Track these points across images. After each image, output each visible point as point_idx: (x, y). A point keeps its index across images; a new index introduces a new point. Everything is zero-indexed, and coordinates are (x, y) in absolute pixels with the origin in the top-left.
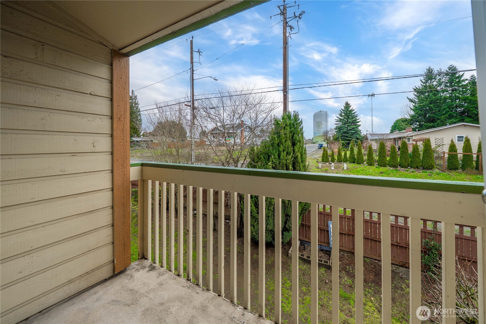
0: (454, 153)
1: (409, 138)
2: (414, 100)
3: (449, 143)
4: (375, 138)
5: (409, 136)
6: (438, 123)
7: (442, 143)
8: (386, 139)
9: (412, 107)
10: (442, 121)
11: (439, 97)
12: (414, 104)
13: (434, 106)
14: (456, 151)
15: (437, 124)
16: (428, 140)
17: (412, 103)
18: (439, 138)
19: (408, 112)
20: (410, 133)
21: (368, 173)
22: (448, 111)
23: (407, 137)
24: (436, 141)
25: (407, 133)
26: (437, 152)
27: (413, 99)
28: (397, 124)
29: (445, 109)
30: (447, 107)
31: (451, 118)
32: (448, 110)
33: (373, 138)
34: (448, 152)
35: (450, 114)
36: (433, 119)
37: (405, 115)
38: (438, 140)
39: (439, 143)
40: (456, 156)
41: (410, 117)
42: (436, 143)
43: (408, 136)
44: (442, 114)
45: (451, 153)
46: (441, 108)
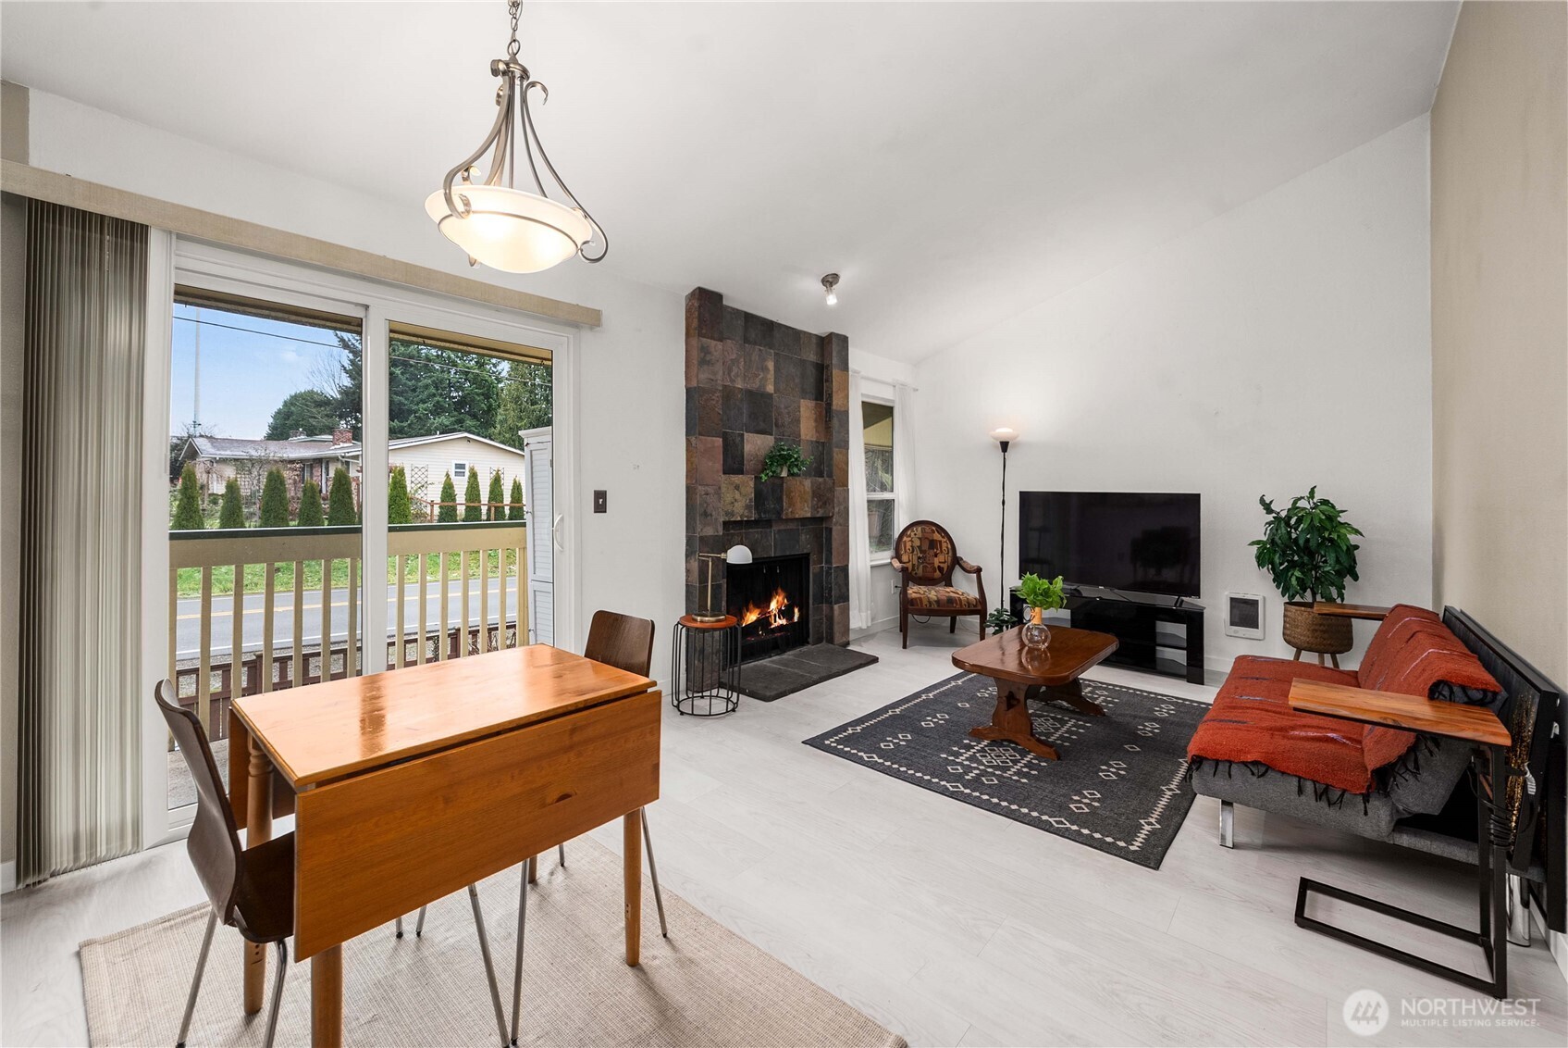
0: (451, 504)
1: (348, 463)
2: (353, 344)
3: (440, 480)
4: (228, 452)
5: (348, 457)
6: (412, 422)
7: (425, 479)
8: (275, 461)
9: (347, 364)
10: (420, 418)
11: (415, 353)
12: (351, 356)
13: (402, 373)
14: (454, 500)
15: (409, 425)
16: (402, 472)
17: (347, 351)
18: (420, 466)
19: (333, 376)
20: (346, 445)
21: (226, 576)
22: (434, 395)
23: (343, 457)
24: (413, 473)
25: (336, 447)
26: (419, 501)
27: (349, 340)
28: (293, 408)
29: (427, 387)
30: (433, 381)
31: (438, 414)
32: (433, 390)
33: (223, 453)
34: (438, 500)
35: (438, 402)
36: (399, 409)
37: (324, 383)
38: (416, 470)
39: (420, 479)
40: (454, 509)
41: (339, 392)
42: (413, 479)
43: (347, 455)
44: (421, 401)
45: (446, 504)
46: (420, 384)
